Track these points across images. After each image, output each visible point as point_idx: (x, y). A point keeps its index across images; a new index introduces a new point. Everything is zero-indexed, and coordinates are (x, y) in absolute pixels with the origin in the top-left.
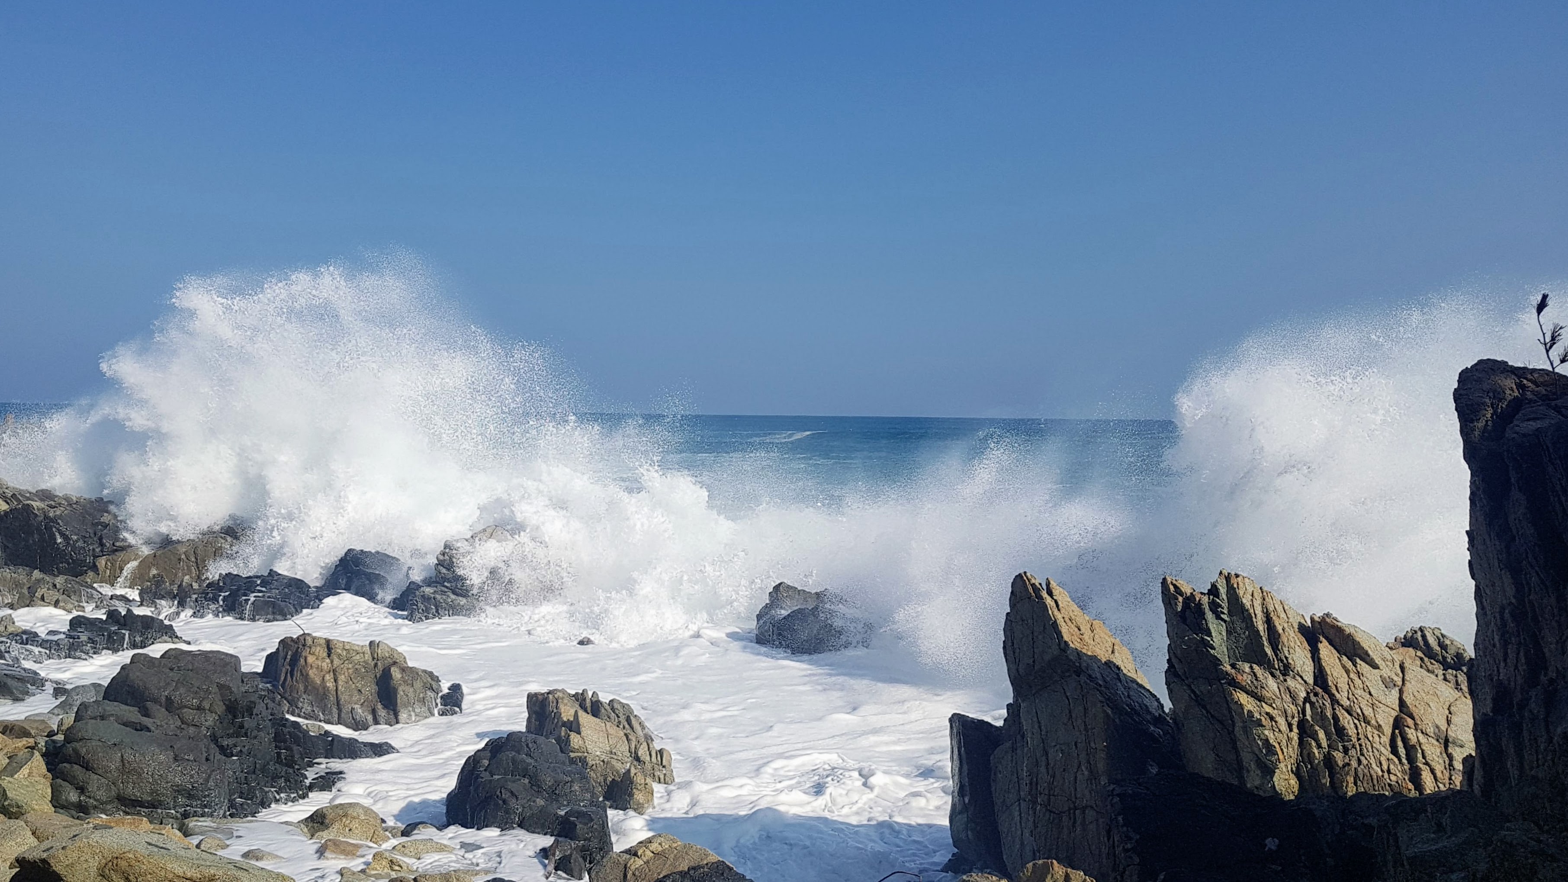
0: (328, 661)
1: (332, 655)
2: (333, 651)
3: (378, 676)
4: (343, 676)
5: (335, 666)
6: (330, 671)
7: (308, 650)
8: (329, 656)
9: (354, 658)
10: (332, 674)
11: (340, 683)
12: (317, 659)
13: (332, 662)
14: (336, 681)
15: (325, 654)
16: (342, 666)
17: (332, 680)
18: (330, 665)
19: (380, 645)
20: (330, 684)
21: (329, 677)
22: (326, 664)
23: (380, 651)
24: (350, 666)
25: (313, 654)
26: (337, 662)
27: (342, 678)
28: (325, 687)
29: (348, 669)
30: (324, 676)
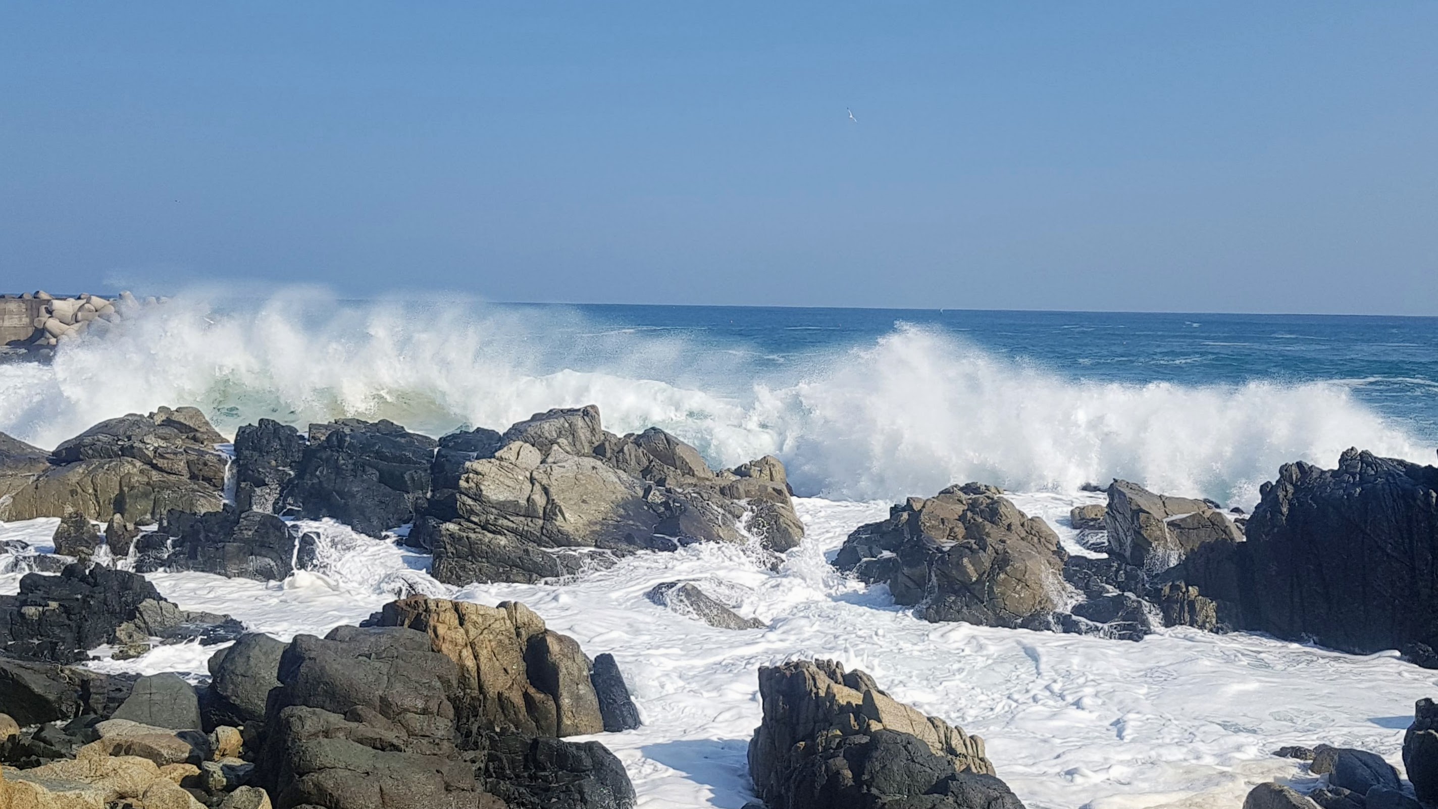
0: (462, 631)
1: (465, 623)
2: (466, 618)
3: (524, 649)
4: (485, 651)
5: (472, 637)
6: (466, 645)
7: (436, 618)
8: (461, 624)
9: (494, 626)
10: (469, 647)
11: (482, 659)
12: (449, 629)
13: (467, 632)
14: (476, 657)
15: (457, 622)
16: (481, 637)
17: (472, 657)
18: (465, 637)
19: (518, 606)
20: (470, 663)
21: (467, 653)
22: (459, 635)
23: (518, 616)
24: (491, 637)
25: (443, 622)
26: (473, 632)
27: (484, 654)
28: (463, 667)
29: (490, 641)
30: (460, 652)
